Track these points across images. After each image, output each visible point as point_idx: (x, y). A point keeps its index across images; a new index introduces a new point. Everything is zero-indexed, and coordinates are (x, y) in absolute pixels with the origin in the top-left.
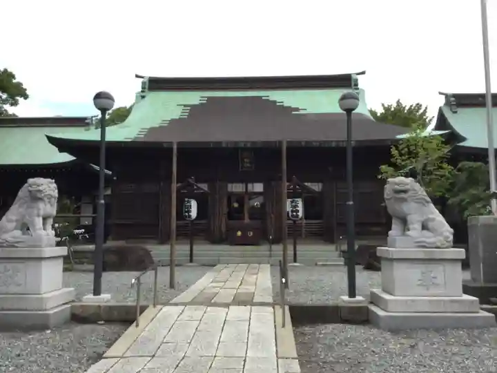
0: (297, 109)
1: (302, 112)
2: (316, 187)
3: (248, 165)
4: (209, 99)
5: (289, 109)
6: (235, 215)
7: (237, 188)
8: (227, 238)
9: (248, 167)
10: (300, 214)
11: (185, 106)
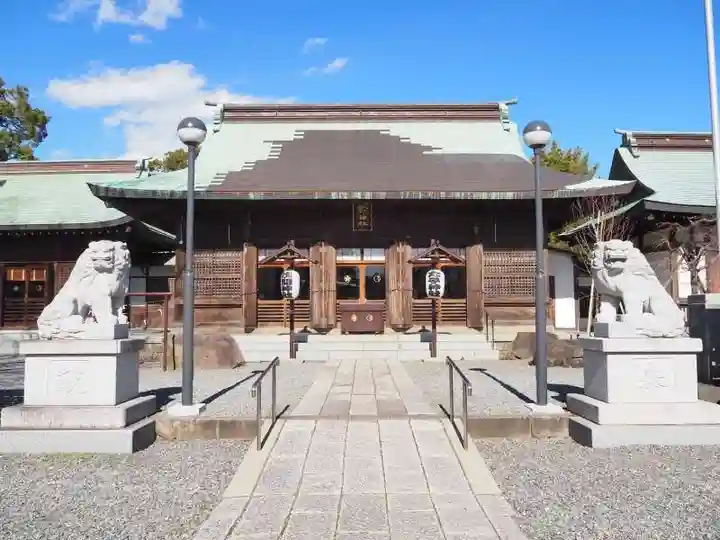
0: (429, 148)
1: (435, 152)
3: (365, 224)
4: (308, 133)
5: (418, 149)
9: (365, 227)
10: (442, 291)
11: (275, 142)
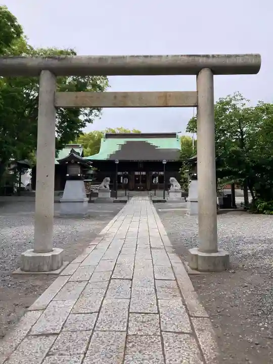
0: (157, 147)
1: (158, 148)
2: (162, 173)
4: (127, 142)
5: (154, 147)
6: (137, 182)
7: (137, 173)
8: (135, 189)
9: (141, 167)
10: (157, 182)
11: (120, 145)
